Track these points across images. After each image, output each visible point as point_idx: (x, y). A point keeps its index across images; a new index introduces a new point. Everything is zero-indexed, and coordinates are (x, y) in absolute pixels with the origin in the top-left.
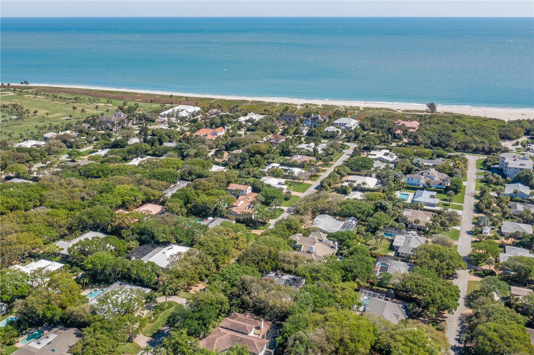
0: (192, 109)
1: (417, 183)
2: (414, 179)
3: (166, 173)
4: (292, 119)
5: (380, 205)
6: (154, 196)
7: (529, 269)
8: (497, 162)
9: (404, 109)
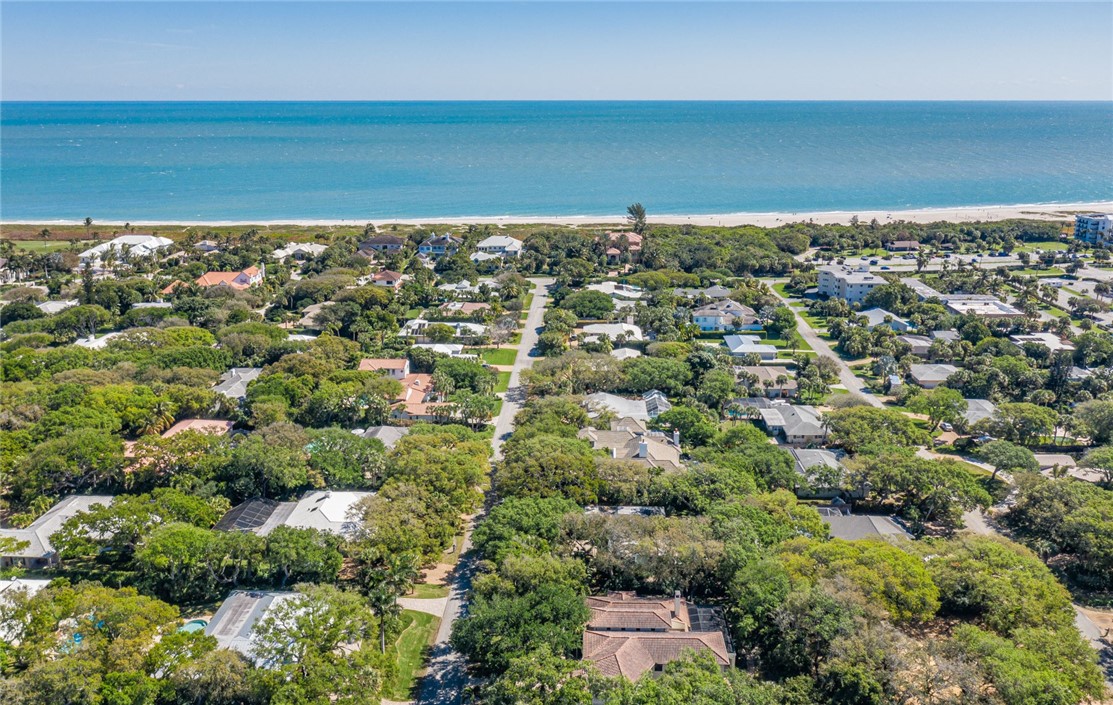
0: (154, 243)
1: (714, 326)
2: (709, 319)
3: (200, 352)
4: (389, 246)
5: (698, 360)
6: (199, 399)
7: (1041, 421)
8: (812, 284)
9: (580, 223)
